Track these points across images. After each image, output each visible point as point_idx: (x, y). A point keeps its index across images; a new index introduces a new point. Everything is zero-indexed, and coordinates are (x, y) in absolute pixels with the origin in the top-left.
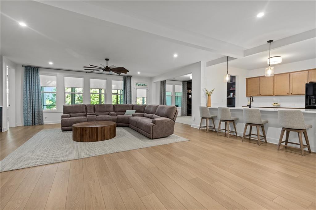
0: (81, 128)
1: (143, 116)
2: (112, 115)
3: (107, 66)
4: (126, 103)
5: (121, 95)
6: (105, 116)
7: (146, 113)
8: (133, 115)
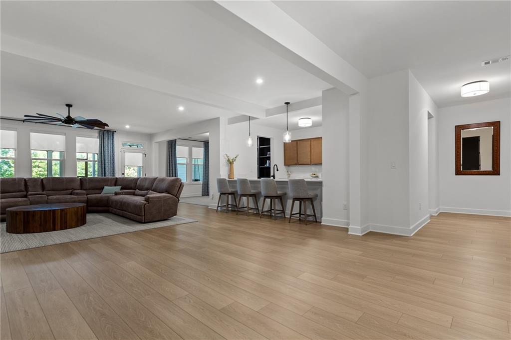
0: (24, 212)
1: (134, 194)
2: (77, 194)
3: (69, 117)
4: (105, 176)
5: (94, 161)
6: (66, 196)
7: (139, 190)
8: (116, 194)
